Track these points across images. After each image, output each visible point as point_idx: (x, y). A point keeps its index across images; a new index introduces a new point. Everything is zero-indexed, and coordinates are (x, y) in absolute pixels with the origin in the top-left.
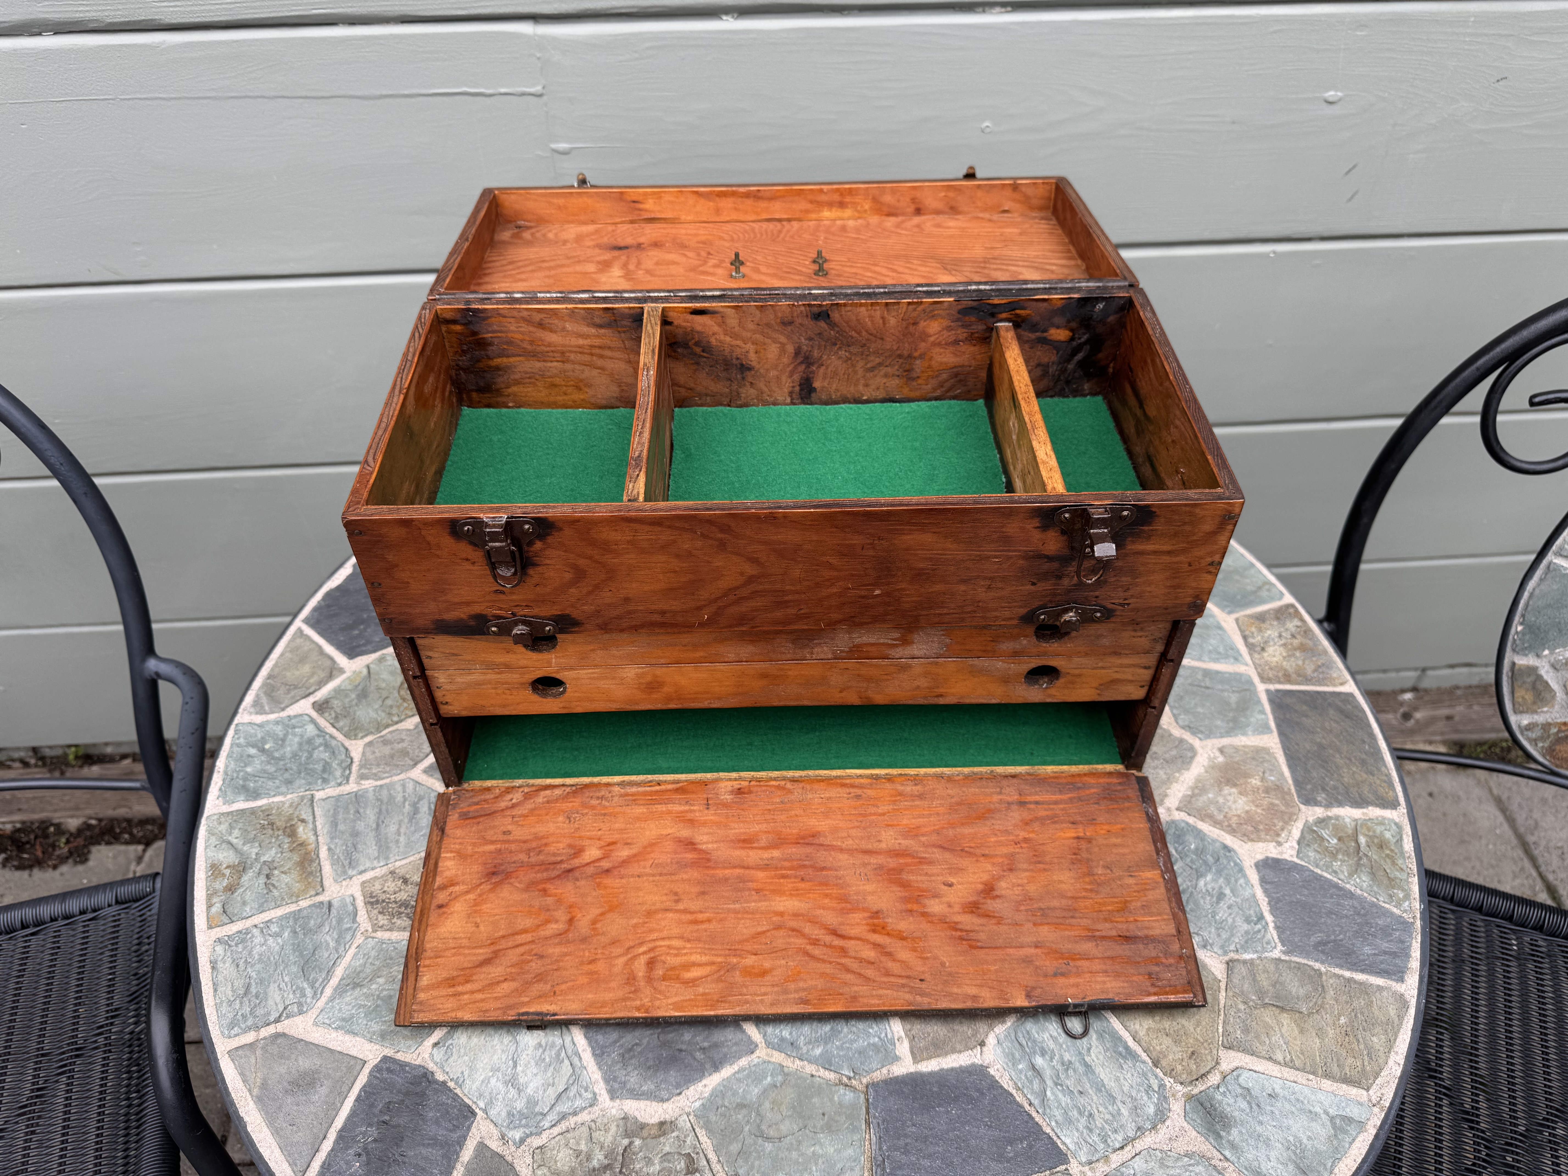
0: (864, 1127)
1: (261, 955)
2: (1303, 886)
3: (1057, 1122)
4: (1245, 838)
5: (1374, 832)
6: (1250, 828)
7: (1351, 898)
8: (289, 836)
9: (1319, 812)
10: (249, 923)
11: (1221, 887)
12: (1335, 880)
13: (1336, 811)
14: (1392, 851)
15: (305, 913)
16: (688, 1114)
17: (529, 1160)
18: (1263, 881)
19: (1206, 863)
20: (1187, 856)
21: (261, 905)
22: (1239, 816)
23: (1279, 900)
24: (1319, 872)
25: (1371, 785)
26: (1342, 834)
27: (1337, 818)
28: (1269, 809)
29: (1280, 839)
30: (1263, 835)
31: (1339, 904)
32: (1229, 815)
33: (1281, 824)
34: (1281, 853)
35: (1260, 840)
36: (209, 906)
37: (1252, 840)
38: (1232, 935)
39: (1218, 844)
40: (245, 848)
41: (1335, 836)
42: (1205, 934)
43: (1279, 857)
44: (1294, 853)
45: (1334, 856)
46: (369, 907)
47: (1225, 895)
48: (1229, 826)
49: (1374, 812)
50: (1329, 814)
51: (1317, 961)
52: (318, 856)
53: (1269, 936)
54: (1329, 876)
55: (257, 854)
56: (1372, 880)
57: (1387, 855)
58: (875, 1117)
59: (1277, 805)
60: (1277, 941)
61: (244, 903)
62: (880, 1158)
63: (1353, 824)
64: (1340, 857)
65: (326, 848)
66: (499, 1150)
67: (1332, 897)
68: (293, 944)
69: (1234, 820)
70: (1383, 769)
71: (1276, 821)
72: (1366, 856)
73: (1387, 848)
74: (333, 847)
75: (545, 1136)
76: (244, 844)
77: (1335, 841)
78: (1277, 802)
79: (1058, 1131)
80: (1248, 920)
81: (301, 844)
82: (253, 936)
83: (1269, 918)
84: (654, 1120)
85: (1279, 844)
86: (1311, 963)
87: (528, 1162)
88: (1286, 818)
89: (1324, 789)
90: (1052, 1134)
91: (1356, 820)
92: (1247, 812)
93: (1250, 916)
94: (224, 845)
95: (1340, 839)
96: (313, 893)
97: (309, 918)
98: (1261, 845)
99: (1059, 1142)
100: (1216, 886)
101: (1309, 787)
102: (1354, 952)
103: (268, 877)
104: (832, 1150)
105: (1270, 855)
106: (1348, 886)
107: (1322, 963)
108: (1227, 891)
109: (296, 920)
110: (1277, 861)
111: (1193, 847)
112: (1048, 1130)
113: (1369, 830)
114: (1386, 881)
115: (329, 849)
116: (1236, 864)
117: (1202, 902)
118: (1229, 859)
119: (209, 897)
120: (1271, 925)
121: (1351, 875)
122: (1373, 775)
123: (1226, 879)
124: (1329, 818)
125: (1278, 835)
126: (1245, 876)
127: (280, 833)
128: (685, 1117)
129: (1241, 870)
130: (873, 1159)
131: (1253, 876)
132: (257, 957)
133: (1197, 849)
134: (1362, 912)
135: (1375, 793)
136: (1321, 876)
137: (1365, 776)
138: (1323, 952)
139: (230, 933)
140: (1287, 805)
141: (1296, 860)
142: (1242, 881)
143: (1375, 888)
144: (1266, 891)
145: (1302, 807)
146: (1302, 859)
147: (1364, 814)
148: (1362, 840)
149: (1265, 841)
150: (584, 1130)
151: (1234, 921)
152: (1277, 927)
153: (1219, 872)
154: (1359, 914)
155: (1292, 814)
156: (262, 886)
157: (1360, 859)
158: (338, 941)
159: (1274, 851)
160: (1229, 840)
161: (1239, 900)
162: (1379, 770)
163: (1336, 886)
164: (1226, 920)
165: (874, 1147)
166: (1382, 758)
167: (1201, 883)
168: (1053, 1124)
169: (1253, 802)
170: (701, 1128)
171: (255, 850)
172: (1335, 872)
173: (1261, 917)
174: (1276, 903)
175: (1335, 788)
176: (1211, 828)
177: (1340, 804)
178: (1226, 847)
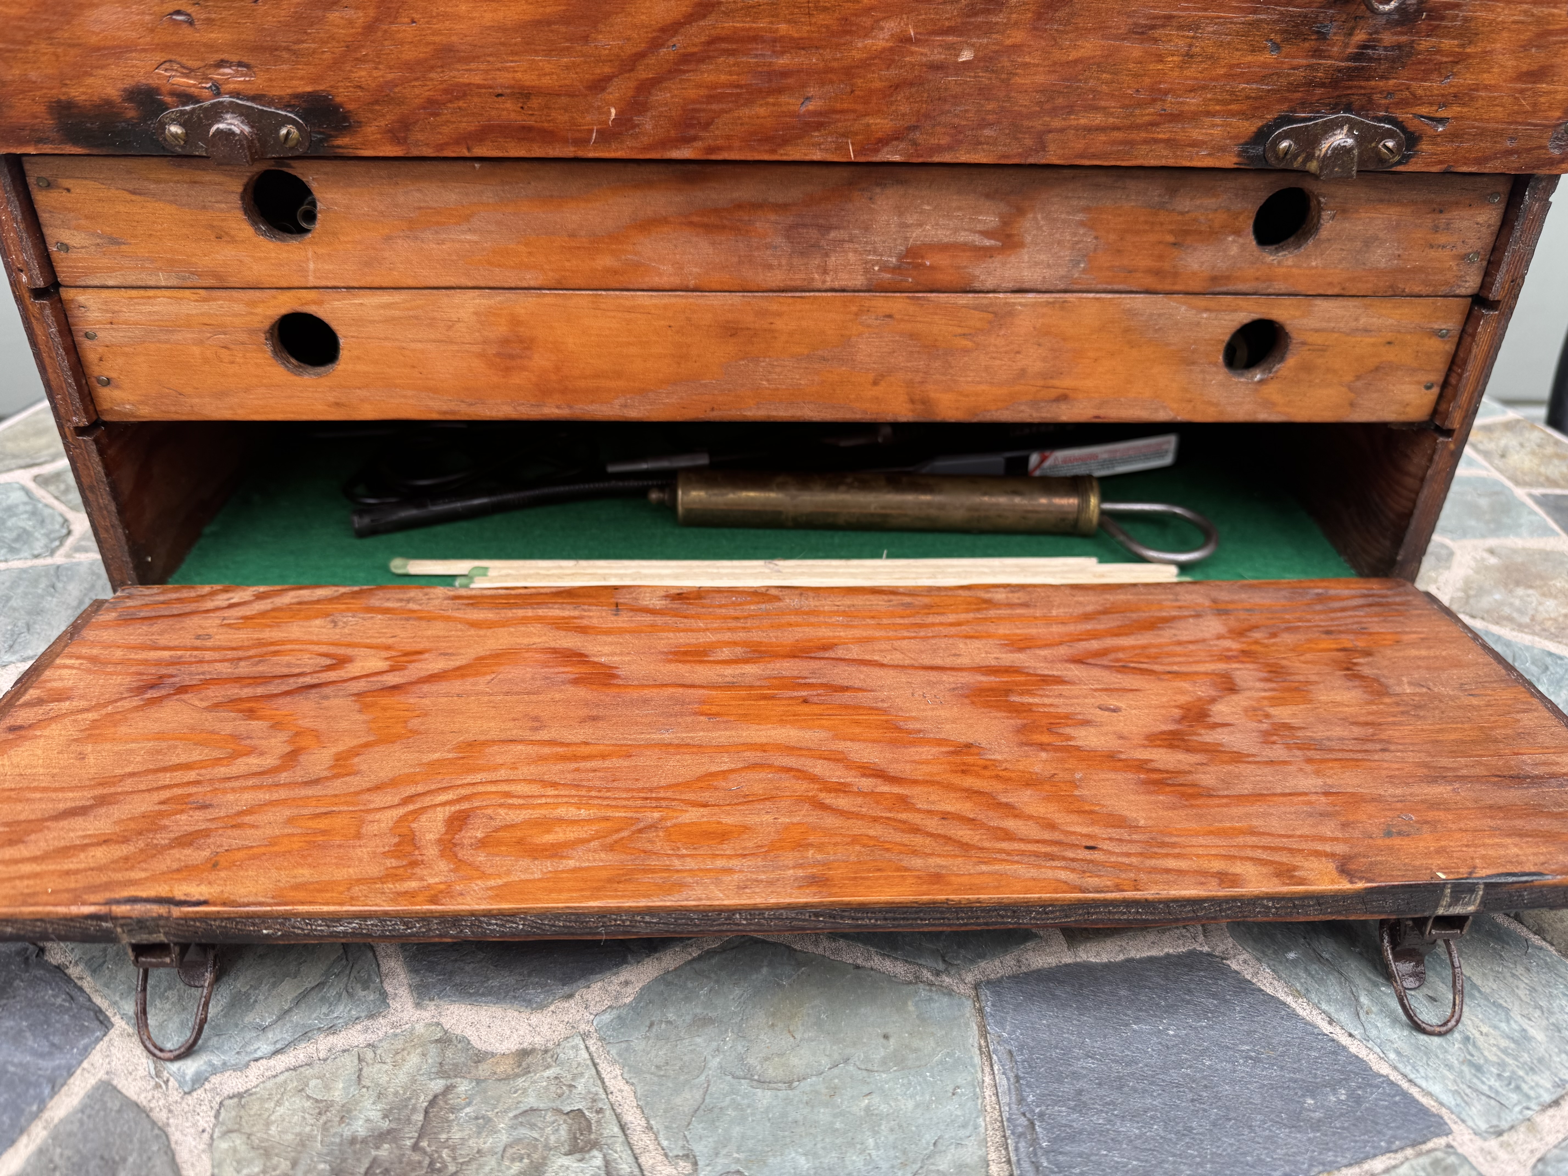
0: (977, 1060)
3: (1398, 1053)
16: (585, 1036)
17: (206, 1120)
22: (1555, 619)
32: (1538, 619)
58: (1001, 1041)
62: (1023, 1121)
66: (142, 1100)
69: (1549, 625)
75: (254, 1073)
79: (1407, 1070)
84: (511, 1045)
87: (202, 1124)
90: (1394, 1076)
99: (1414, 1091)
104: (910, 1104)
112: (1384, 1069)
128: (578, 1040)
130: (1004, 1125)
150: (349, 1063)
160: (1549, 645)
165: (1004, 1100)
168: (1392, 1056)
170: (614, 1062)
176: (1516, 633)
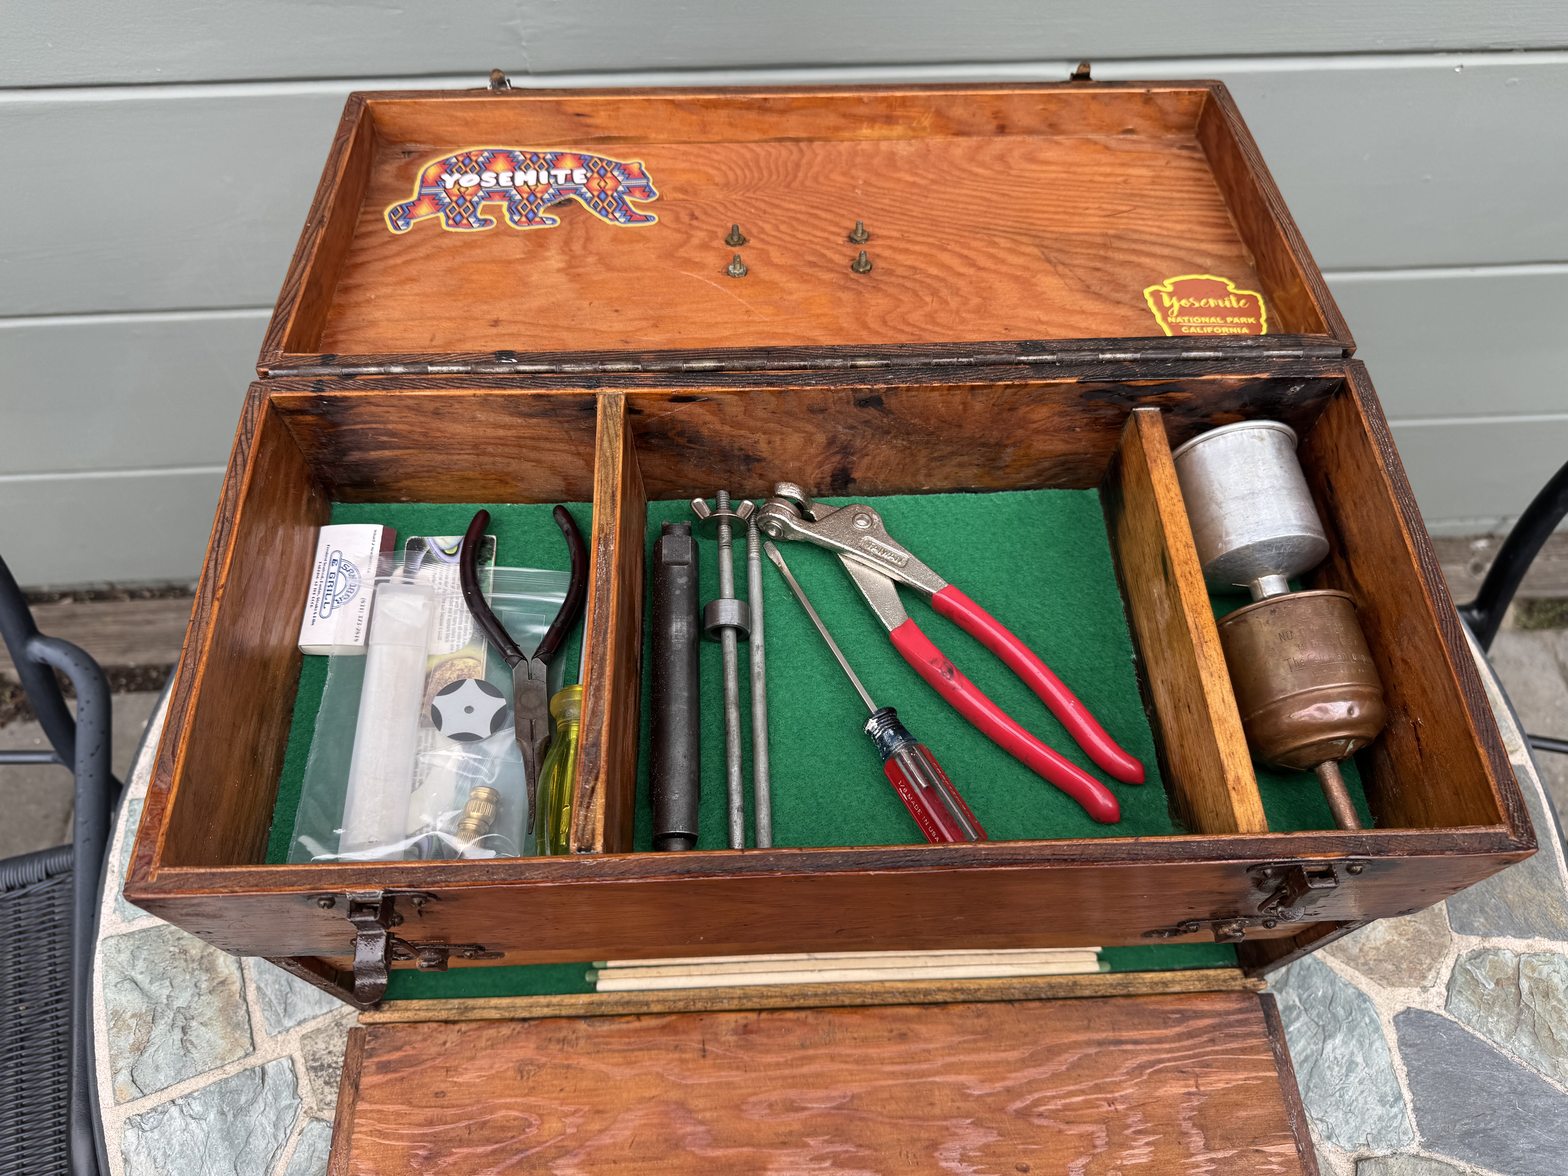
1: (181, 1145)
2: (1451, 1052)
4: (1384, 982)
5: (1540, 973)
6: (1390, 967)
7: (1508, 1069)
8: (207, 970)
9: (1475, 942)
10: (165, 1096)
11: (1352, 1053)
12: (1489, 1042)
13: (1495, 941)
14: (1559, 1001)
15: (233, 1084)
18: (1402, 1042)
19: (1334, 1016)
20: (1312, 1007)
21: (179, 1072)
22: (1378, 949)
23: (1420, 1071)
24: (1471, 1030)
25: (1540, 905)
26: (1502, 976)
27: (1496, 951)
28: (1414, 939)
29: (1426, 983)
30: (1405, 976)
31: (1492, 1077)
32: (1366, 948)
33: (1428, 961)
34: (1426, 1002)
35: (1402, 984)
36: (115, 1073)
37: (1393, 985)
38: (1363, 1122)
39: (1351, 991)
40: (154, 988)
41: (1491, 979)
42: (1331, 1120)
43: (1424, 1008)
44: (1442, 1002)
45: (1490, 1006)
46: (312, 1074)
47: (1357, 1065)
48: (1365, 964)
49: (1541, 943)
50: (1487, 945)
51: (1462, 1159)
52: (245, 1000)
53: (1406, 1123)
54: (1482, 1037)
55: (168, 997)
56: (1534, 1043)
57: (1554, 1007)
59: (1425, 933)
60: (1415, 1128)
61: (157, 1068)
63: (1515, 960)
64: (1497, 1009)
65: (254, 985)
67: (1484, 1068)
68: (221, 1130)
69: (1372, 954)
70: (1556, 882)
71: (1422, 957)
72: (1529, 1007)
73: (1554, 997)
74: (262, 985)
76: (151, 982)
77: (1493, 985)
78: (1424, 928)
80: (1382, 1101)
81: (223, 983)
82: (171, 1118)
83: (1407, 1095)
85: (1425, 989)
86: (1455, 1162)
88: (1435, 951)
89: (1482, 910)
91: (1518, 955)
92: (1388, 943)
93: (1386, 1095)
94: (127, 985)
95: (1497, 983)
96: (242, 1053)
97: (238, 1092)
98: (1403, 990)
100: (1347, 1052)
101: (1465, 906)
102: (1506, 1147)
103: (184, 1030)
105: (1413, 1005)
106: (1504, 1051)
107: (1469, 1161)
108: (1359, 1059)
109: (222, 1095)
110: (1421, 1014)
111: (1320, 994)
113: (1534, 971)
114: (1550, 1045)
115: (258, 988)
116: (1372, 1021)
117: (1328, 1073)
118: (1364, 1012)
119: (113, 1059)
120: (1410, 1106)
121: (1509, 1036)
122: (1544, 891)
123: (1359, 1041)
124: (1486, 951)
125: (1424, 978)
126: (1382, 1037)
127: (195, 965)
129: (1377, 1029)
131: (1391, 1035)
132: (178, 1148)
133: (1324, 996)
134: (1520, 1088)
135: (1544, 915)
136: (1473, 1037)
137: (1534, 891)
138: (1470, 1146)
139: (143, 1111)
140: (1437, 934)
141: (1442, 1012)
142: (1378, 1044)
143: (1536, 1056)
144: (1405, 1057)
145: (1454, 934)
146: (1451, 1012)
147: (1529, 946)
148: (1525, 984)
149: (1409, 985)
151: (1366, 1102)
152: (1416, 1109)
153: (1351, 1030)
154: (1514, 1092)
155: (1443, 946)
156: (178, 1043)
157: (1521, 1012)
158: (275, 1126)
159: (1418, 999)
160: (1364, 984)
161: (1373, 1072)
162: (1551, 883)
163: (1491, 1052)
164: (1357, 1099)
166: (1556, 865)
167: (1329, 1046)
169: (1396, 928)
171: (166, 992)
172: (1490, 1032)
173: (1399, 1097)
174: (1417, 1075)
175: (1497, 908)
176: (1343, 966)
177: (1502, 934)
178: (1361, 995)
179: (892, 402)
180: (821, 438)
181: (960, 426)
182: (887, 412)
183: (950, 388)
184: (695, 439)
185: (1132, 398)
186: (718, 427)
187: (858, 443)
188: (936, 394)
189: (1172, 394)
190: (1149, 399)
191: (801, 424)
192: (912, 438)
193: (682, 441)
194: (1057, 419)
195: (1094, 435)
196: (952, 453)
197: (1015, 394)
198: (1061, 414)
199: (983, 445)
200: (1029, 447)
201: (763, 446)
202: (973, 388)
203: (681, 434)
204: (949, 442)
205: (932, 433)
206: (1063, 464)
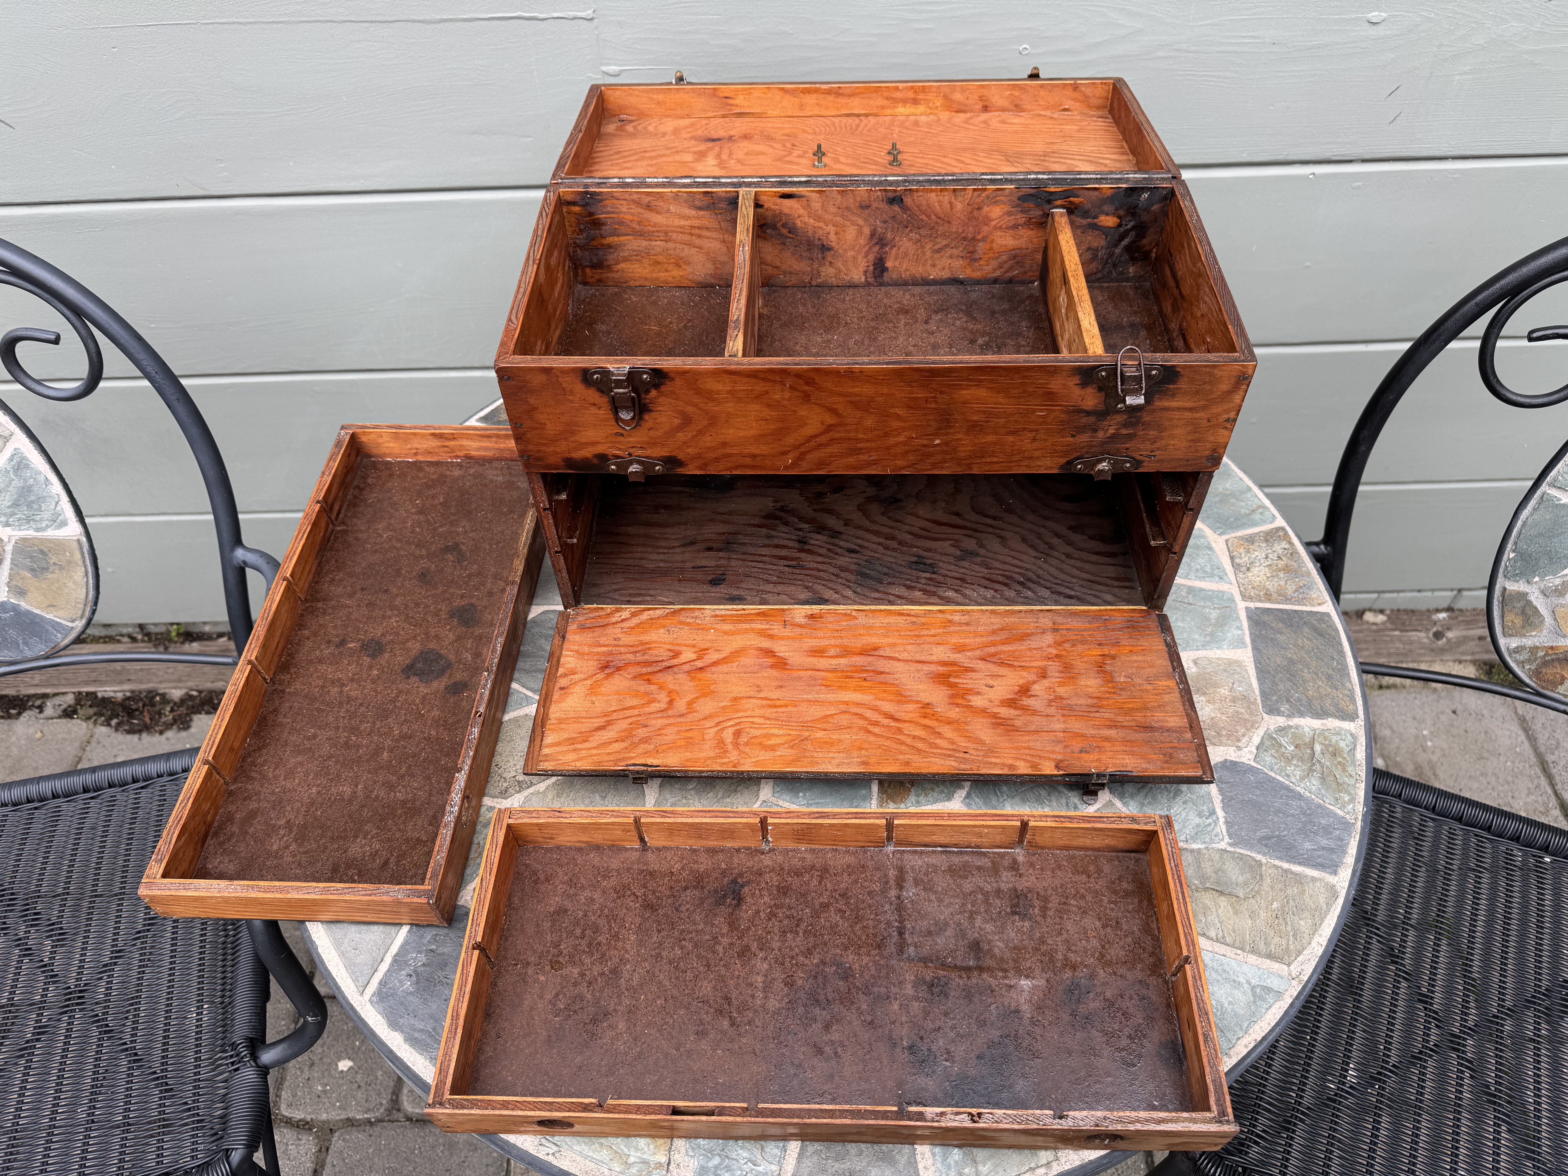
179: (908, 200)
180: (867, 231)
181: (949, 222)
182: (905, 209)
183: (941, 190)
184: (793, 230)
185: (1049, 202)
186: (806, 219)
187: (889, 236)
188: (933, 194)
189: (1072, 199)
190: (1059, 202)
191: (855, 219)
192: (921, 231)
193: (785, 231)
194: (1007, 218)
195: (1030, 232)
196: (946, 246)
197: (979, 196)
198: (1009, 213)
199: (965, 239)
200: (992, 241)
201: (832, 237)
202: (954, 190)
203: (784, 225)
204: (944, 236)
205: (933, 228)
206: (1015, 257)
